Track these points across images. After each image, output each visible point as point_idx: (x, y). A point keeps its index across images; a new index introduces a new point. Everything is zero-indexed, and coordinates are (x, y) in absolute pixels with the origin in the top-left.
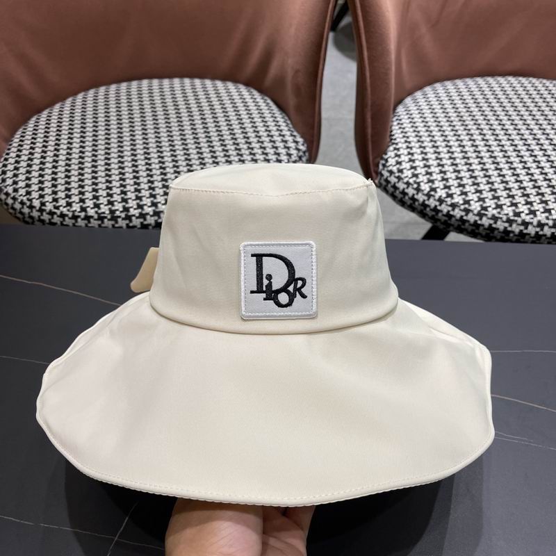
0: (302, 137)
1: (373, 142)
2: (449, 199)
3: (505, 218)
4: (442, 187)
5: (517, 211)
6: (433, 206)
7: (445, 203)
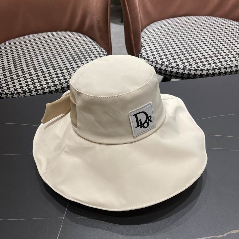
0: (104, 49)
2: (170, 65)
3: (194, 69)
4: (166, 61)
5: (198, 65)
6: (164, 69)
7: (169, 67)
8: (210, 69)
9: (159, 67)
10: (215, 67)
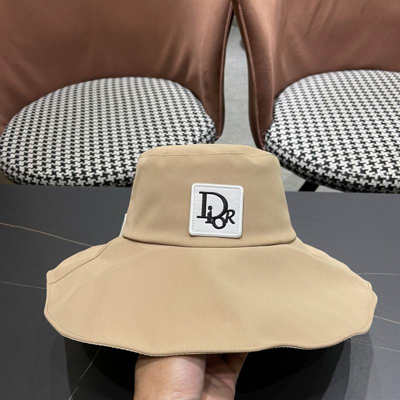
0: (211, 118)
1: (260, 121)
2: (314, 161)
3: (354, 174)
4: (309, 152)
5: (363, 169)
6: (303, 166)
7: (311, 164)
8: (385, 179)
9: (294, 162)
10: (394, 176)
